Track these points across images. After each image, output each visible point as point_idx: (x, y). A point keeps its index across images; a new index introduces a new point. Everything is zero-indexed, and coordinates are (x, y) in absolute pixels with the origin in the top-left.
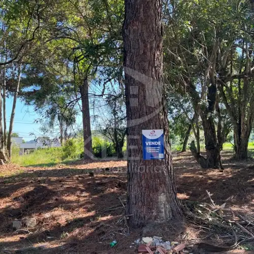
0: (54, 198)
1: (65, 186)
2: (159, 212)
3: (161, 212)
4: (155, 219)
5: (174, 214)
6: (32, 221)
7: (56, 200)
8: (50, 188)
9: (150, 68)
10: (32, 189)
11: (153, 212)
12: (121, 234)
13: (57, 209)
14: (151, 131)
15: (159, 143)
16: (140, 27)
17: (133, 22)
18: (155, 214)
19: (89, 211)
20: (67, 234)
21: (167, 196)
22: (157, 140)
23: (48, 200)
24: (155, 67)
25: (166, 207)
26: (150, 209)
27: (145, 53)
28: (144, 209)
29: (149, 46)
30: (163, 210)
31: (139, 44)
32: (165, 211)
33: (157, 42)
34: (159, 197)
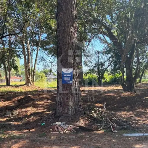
0: (32, 102)
1: (40, 97)
2: (68, 110)
3: (69, 110)
4: (66, 114)
5: (76, 112)
6: (16, 112)
7: (33, 103)
8: (32, 97)
9: (68, 37)
10: (23, 97)
11: (65, 110)
12: (49, 120)
13: (30, 107)
14: (66, 69)
15: (70, 75)
16: (63, 15)
17: (60, 13)
18: (66, 111)
19: (44, 109)
20: (27, 119)
21: (73, 103)
22: (69, 74)
23: (29, 103)
24: (70, 36)
25: (73, 108)
26: (64, 108)
27: (65, 29)
28: (61, 109)
29: (67, 25)
30: (71, 109)
31: (62, 24)
32: (72, 110)
33: (71, 23)
34: (69, 103)
